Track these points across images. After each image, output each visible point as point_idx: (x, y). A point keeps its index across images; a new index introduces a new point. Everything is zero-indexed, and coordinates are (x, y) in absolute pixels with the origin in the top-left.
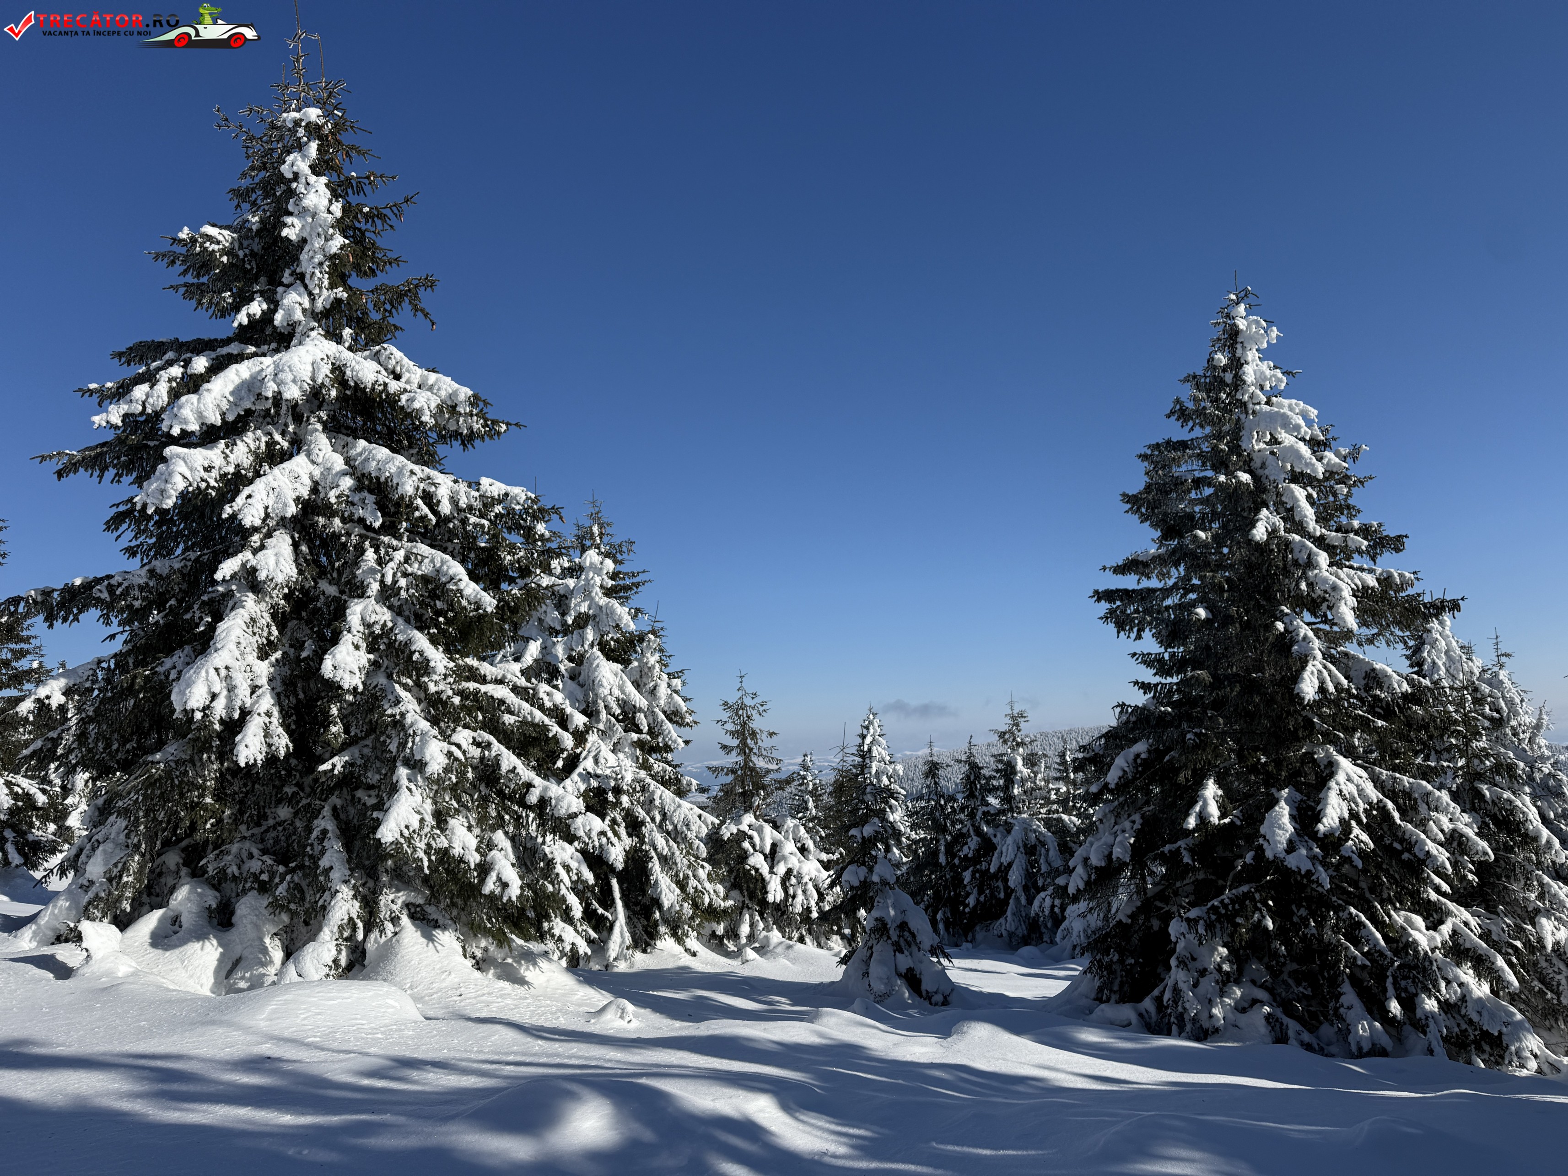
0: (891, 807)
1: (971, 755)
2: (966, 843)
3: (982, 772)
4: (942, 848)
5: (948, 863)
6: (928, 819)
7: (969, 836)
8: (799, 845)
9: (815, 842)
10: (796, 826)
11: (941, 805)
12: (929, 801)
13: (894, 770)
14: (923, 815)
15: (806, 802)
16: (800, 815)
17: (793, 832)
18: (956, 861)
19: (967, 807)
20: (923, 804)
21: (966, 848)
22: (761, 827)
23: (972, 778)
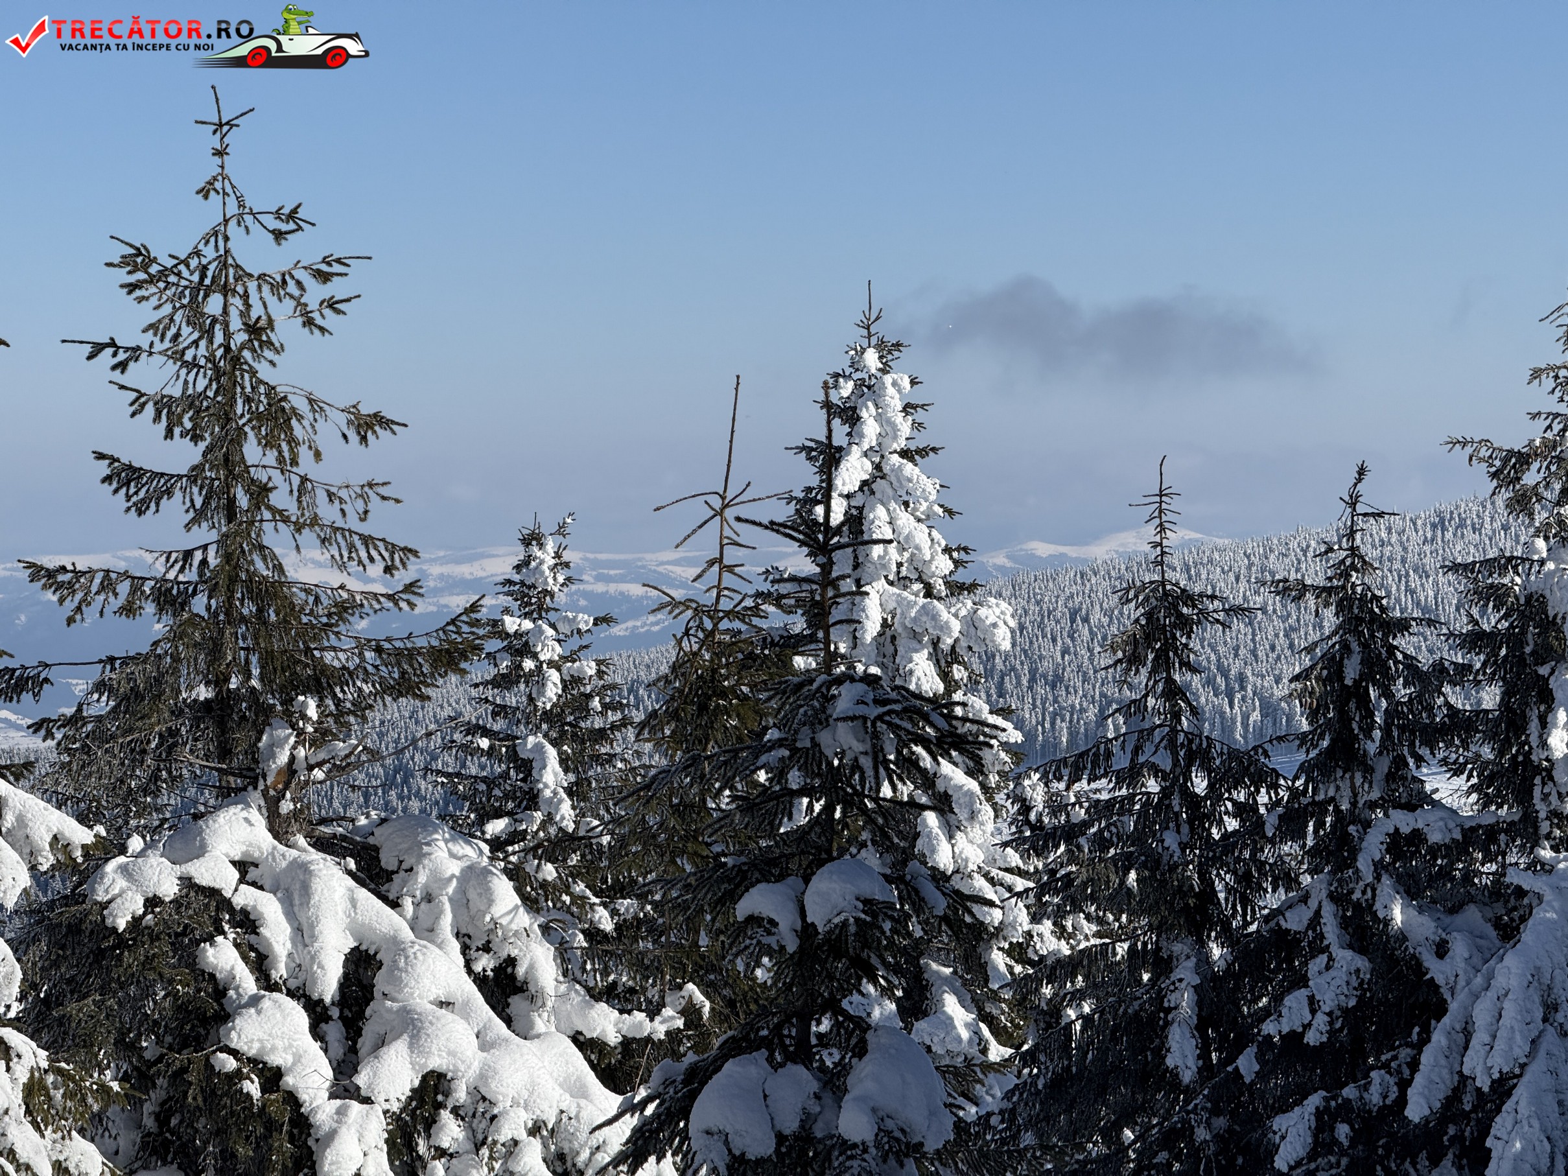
0: (943, 804)
1: (1356, 561)
2: (1301, 981)
3: (1404, 643)
4: (1185, 1002)
5: (1206, 1070)
6: (1124, 864)
7: (1318, 947)
8: (485, 963)
9: (563, 952)
10: (473, 876)
11: (1192, 800)
12: (1131, 775)
13: (972, 623)
14: (1101, 843)
15: (527, 767)
16: (496, 827)
17: (461, 902)
18: (1247, 1064)
19: (1319, 809)
20: (1103, 789)
21: (1296, 1002)
22: (302, 870)
23: (1352, 671)
